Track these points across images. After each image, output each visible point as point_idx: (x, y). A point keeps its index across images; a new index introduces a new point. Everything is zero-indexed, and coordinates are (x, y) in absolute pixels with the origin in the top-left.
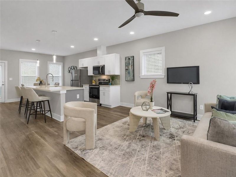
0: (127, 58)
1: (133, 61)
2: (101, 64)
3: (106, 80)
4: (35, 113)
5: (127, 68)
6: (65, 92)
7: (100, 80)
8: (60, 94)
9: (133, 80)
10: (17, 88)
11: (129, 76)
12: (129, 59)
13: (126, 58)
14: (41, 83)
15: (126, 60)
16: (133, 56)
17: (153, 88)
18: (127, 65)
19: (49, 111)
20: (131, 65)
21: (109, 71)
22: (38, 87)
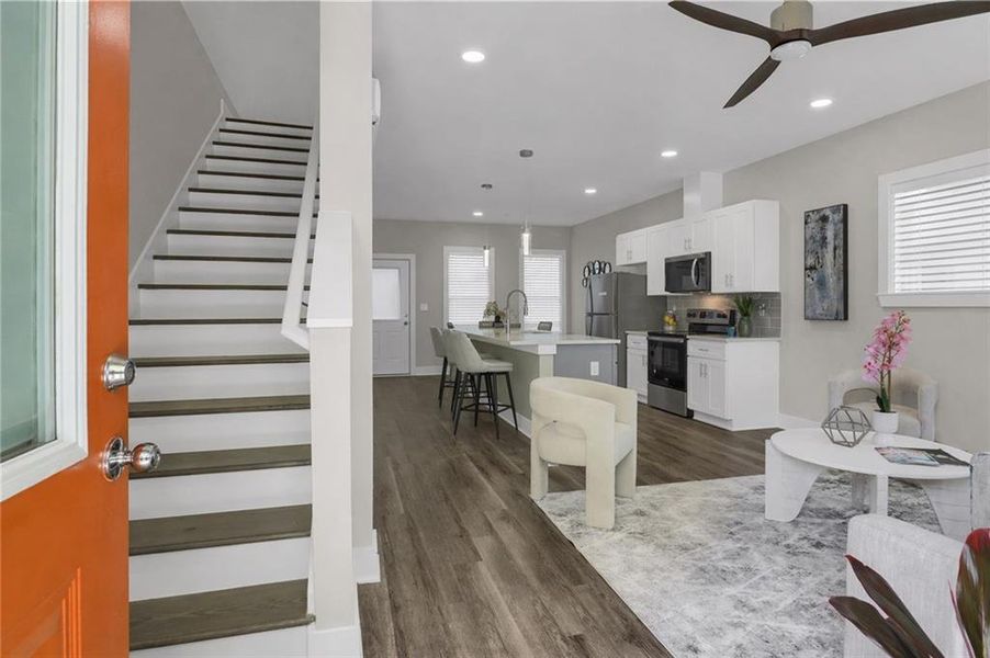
0: (814, 217)
1: (841, 225)
2: (697, 249)
3: (719, 316)
4: (474, 407)
5: (811, 261)
6: (553, 350)
7: (694, 315)
8: (538, 356)
9: (844, 315)
10: (434, 332)
11: (823, 298)
12: (824, 219)
13: (807, 216)
14: (498, 322)
15: (806, 223)
16: (846, 206)
17: (893, 352)
18: (815, 245)
19: (508, 407)
20: (830, 248)
21: (729, 279)
22: (488, 334)
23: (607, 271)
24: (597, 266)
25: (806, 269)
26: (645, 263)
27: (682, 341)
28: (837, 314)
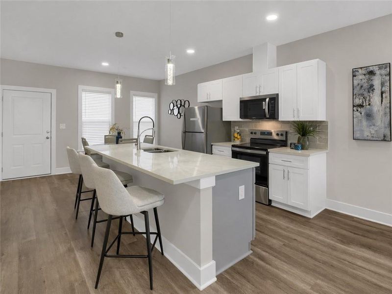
23: (187, 106)
24: (179, 102)
25: (354, 106)
26: (222, 101)
27: (265, 153)
28: (385, 136)
